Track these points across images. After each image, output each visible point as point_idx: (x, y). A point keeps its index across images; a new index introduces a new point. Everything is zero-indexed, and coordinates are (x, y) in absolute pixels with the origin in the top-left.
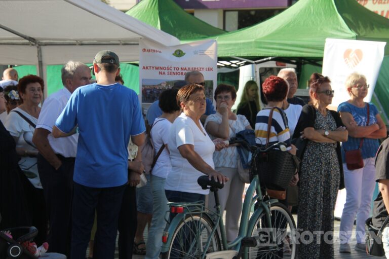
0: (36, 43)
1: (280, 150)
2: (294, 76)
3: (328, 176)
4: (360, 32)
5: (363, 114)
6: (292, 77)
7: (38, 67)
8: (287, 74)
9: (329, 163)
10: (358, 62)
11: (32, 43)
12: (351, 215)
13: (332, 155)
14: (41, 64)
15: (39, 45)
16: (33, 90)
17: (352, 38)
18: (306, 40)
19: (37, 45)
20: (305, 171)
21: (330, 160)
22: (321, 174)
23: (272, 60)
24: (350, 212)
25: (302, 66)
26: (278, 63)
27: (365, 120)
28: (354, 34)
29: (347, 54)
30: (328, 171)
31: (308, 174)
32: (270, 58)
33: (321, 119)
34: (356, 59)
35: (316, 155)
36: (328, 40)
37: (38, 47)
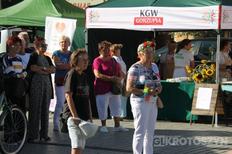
1: (17, 77)
2: (27, 37)
3: (45, 91)
4: (64, 14)
5: (66, 57)
6: (26, 37)
8: (23, 35)
9: (46, 84)
10: (63, 30)
12: (59, 110)
13: (47, 80)
17: (60, 17)
18: (35, 17)
20: (33, 88)
21: (46, 82)
22: (41, 90)
23: (17, 27)
24: (58, 109)
25: (36, 31)
26: (23, 29)
27: (66, 60)
28: (61, 15)
29: (57, 25)
30: (45, 89)
31: (34, 90)
32: (16, 26)
33: (41, 60)
34: (62, 28)
35: (39, 80)
36: (47, 17)
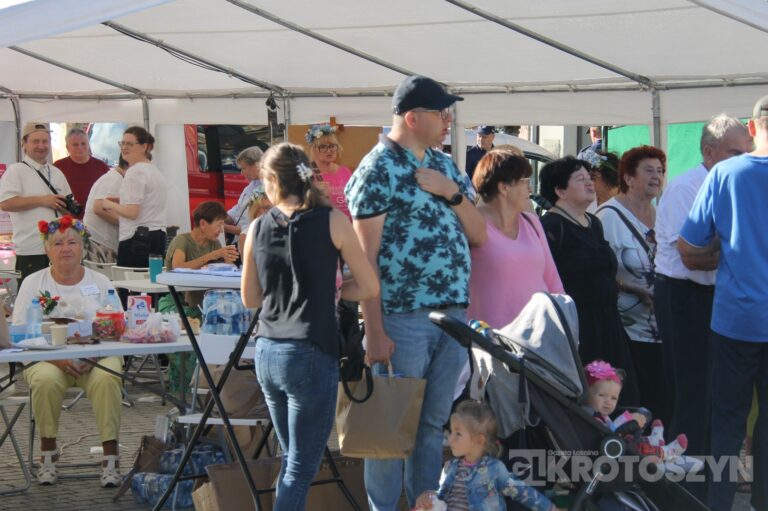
0: (650, 86)
7: (652, 127)
11: (644, 86)
14: (657, 121)
15: (657, 89)
16: (650, 170)
19: (653, 89)
37: (654, 93)
